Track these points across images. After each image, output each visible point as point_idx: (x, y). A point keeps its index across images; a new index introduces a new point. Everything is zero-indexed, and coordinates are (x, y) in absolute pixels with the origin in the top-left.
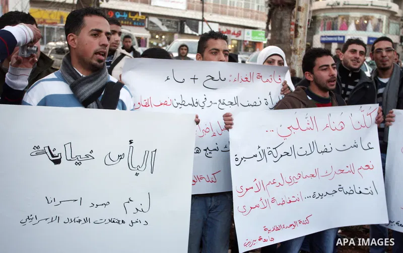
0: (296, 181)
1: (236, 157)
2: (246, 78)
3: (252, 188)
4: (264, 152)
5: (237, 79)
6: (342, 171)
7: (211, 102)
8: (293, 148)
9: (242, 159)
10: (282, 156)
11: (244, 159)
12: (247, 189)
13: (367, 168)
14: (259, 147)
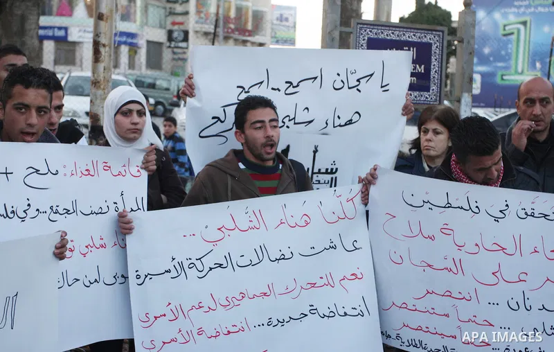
0: (237, 303)
1: (137, 273)
2: (87, 170)
3: (165, 315)
4: (181, 265)
5: (74, 172)
6: (313, 285)
7: (38, 210)
8: (228, 258)
9: (146, 276)
10: (211, 269)
11: (149, 276)
12: (156, 318)
13: (354, 277)
14: (174, 259)
